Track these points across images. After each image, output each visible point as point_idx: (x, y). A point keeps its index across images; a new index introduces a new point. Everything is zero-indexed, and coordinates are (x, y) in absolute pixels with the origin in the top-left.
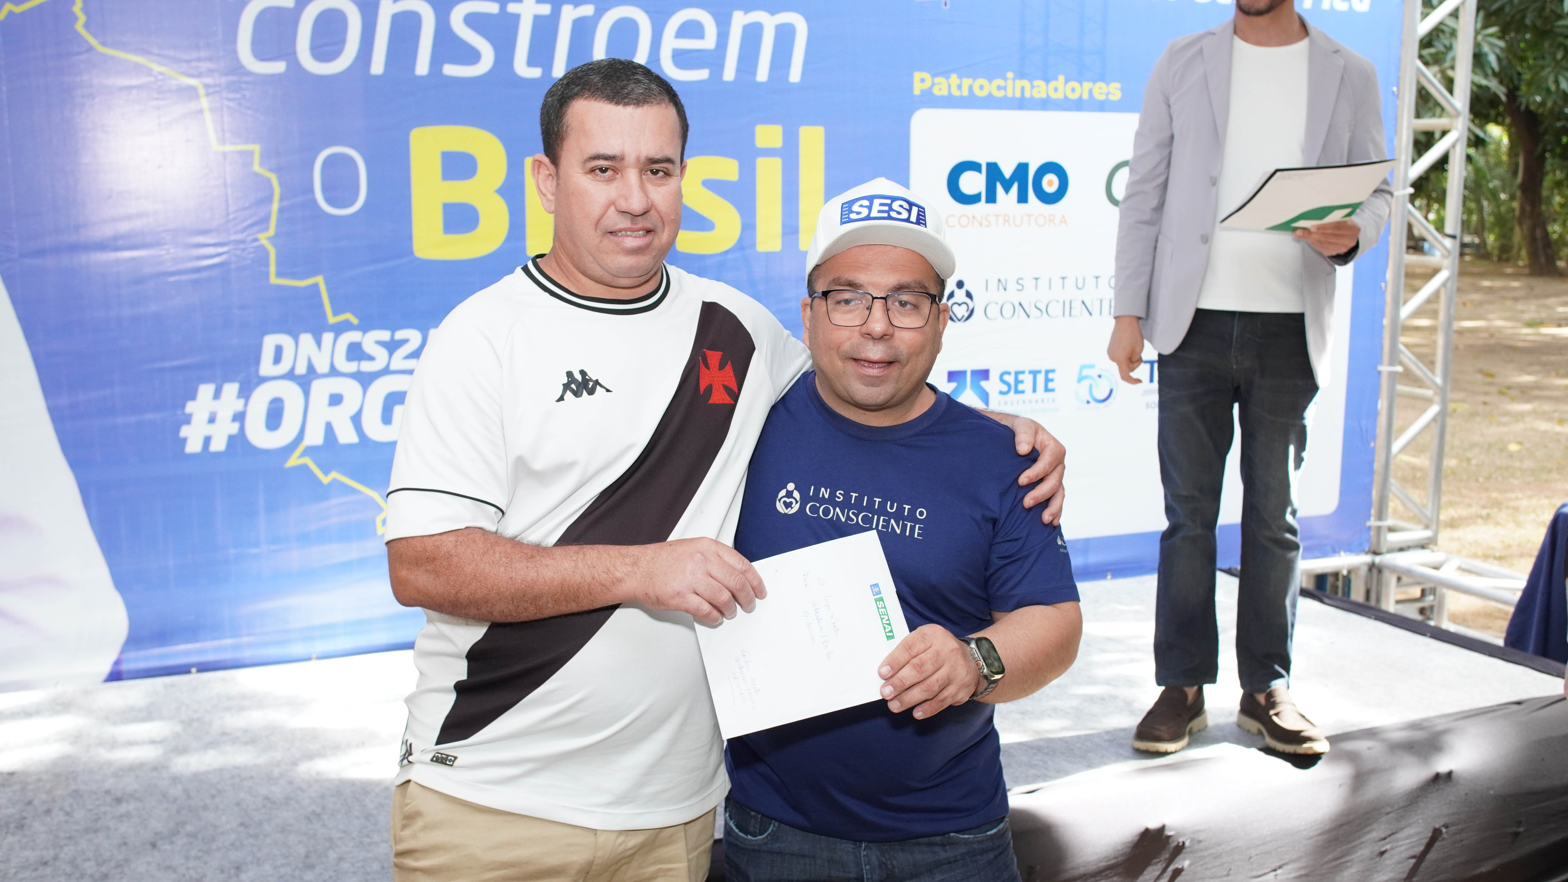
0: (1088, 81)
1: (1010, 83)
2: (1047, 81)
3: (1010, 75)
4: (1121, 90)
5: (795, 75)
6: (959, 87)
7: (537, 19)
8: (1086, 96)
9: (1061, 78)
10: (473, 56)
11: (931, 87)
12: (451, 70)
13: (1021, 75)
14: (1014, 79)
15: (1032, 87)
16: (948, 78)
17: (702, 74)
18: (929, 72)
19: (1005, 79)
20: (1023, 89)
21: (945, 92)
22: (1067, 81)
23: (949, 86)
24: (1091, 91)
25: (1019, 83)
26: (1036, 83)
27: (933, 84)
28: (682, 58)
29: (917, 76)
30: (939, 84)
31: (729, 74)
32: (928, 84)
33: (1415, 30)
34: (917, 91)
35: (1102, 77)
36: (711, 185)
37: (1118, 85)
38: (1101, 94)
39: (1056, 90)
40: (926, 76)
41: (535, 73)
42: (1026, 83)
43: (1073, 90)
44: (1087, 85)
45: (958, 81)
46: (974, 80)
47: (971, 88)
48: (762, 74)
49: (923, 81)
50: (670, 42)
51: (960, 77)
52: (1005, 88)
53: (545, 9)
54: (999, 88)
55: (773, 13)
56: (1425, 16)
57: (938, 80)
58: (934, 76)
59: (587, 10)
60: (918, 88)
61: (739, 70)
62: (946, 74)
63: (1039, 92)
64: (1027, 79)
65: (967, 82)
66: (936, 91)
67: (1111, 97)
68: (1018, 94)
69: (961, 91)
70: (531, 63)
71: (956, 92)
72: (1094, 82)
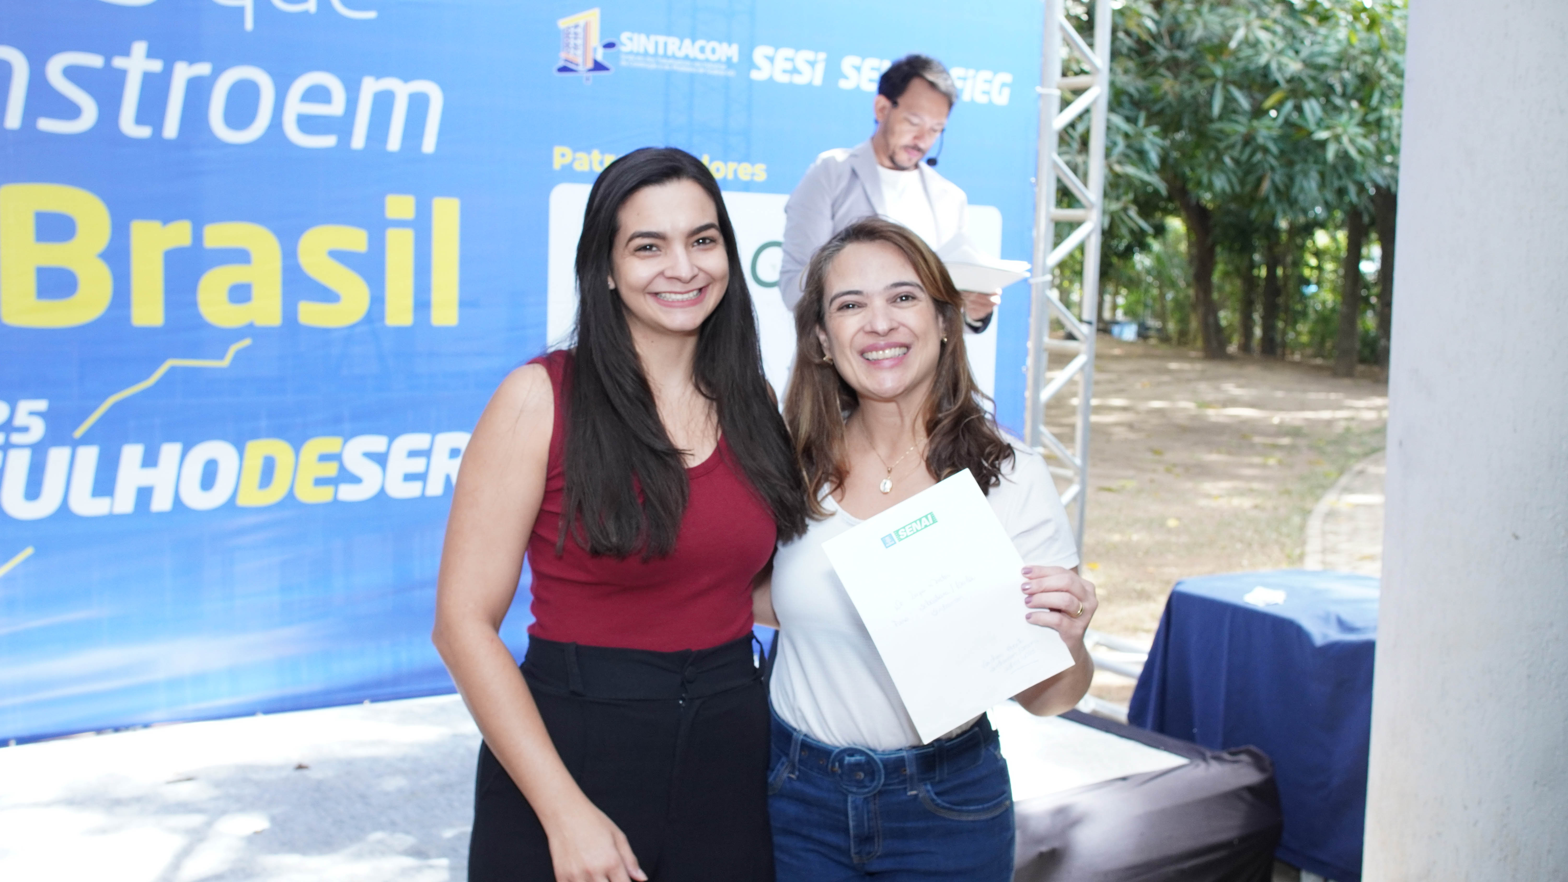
0: (733, 161)
4: (766, 171)
5: (429, 144)
7: (148, 77)
8: (730, 176)
10: (72, 111)
11: (572, 162)
12: (46, 124)
16: (589, 153)
17: (329, 141)
18: (570, 146)
21: (587, 168)
23: (591, 161)
24: (735, 172)
27: (574, 160)
28: (307, 124)
29: (558, 150)
30: (581, 159)
31: (358, 141)
32: (568, 160)
33: (1053, 123)
34: (557, 166)
35: (747, 158)
36: (337, 255)
37: (763, 166)
38: (746, 174)
40: (567, 150)
41: (145, 132)
44: (732, 166)
45: (601, 157)
48: (394, 143)
49: (563, 155)
50: (294, 107)
51: (603, 153)
53: (156, 66)
55: (406, 79)
56: (1061, 109)
57: (580, 155)
58: (574, 151)
59: (203, 69)
60: (558, 163)
61: (369, 137)
62: (588, 150)
66: (578, 166)
67: (757, 178)
70: (139, 121)
72: (740, 161)
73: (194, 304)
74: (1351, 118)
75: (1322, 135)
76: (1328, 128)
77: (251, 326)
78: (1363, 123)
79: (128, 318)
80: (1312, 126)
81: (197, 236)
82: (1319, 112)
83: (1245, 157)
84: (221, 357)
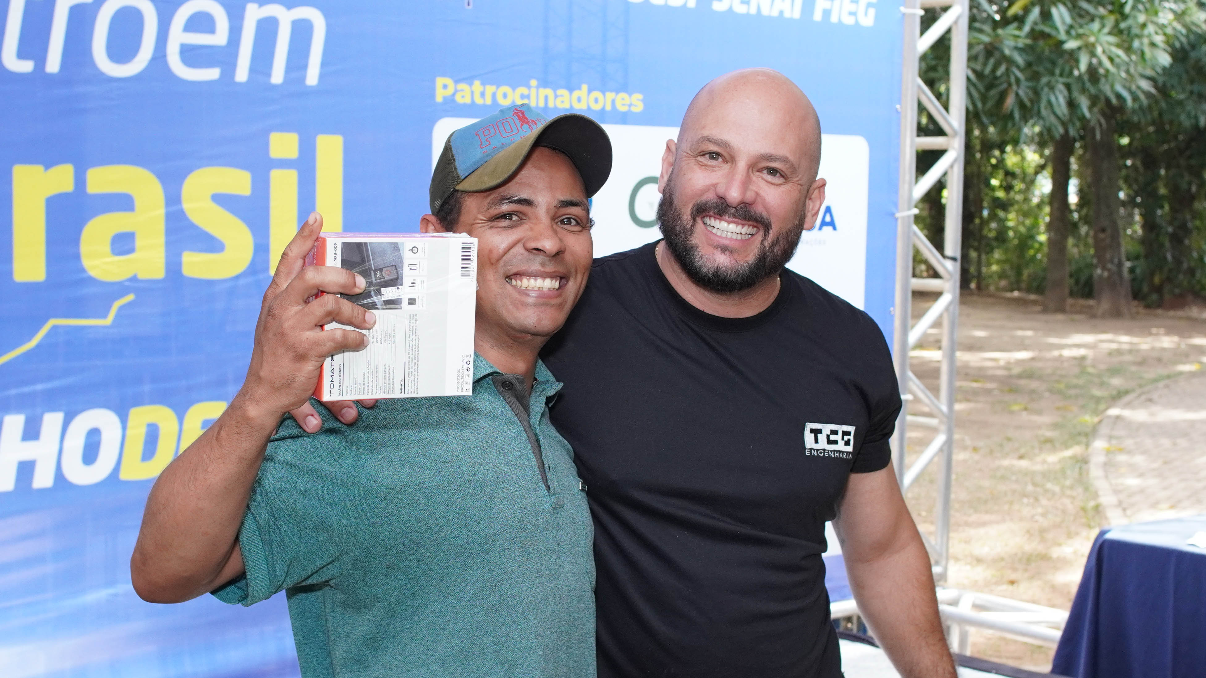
0: (611, 91)
1: (533, 91)
2: (571, 90)
3: (534, 83)
4: (643, 101)
5: (312, 77)
6: (483, 95)
8: (608, 108)
9: (585, 87)
11: (454, 94)
13: (544, 83)
14: (538, 87)
15: (556, 96)
16: (471, 84)
17: (212, 74)
18: (451, 77)
19: (529, 87)
20: (546, 98)
21: (468, 100)
22: (590, 91)
23: (472, 93)
24: (613, 102)
25: (543, 92)
26: (560, 92)
27: (456, 91)
28: (190, 55)
29: (440, 81)
30: (462, 90)
31: (242, 74)
32: (450, 91)
33: (914, 47)
34: (439, 99)
35: (624, 88)
36: (221, 199)
37: (640, 96)
38: (623, 105)
39: (579, 100)
40: (448, 81)
41: (27, 66)
42: (549, 92)
43: (596, 100)
44: (610, 96)
45: (481, 88)
46: (498, 88)
47: (494, 95)
48: (278, 76)
49: (445, 87)
50: (178, 36)
51: (483, 84)
52: (528, 97)
54: (523, 97)
55: (290, 6)
56: (922, 33)
57: (461, 86)
58: (457, 82)
60: (440, 95)
61: (253, 69)
62: (469, 80)
63: (562, 102)
64: (550, 88)
65: (490, 89)
66: (459, 99)
67: (634, 109)
68: (542, 104)
69: (484, 100)
70: (22, 54)
71: (479, 101)
72: (617, 92)
73: (77, 257)
74: (1103, 26)
75: (1071, 45)
76: (1079, 36)
77: (134, 279)
78: (1116, 31)
79: (10, 273)
80: (1063, 36)
81: (80, 181)
82: (1068, 20)
83: (987, 71)
84: (105, 316)
